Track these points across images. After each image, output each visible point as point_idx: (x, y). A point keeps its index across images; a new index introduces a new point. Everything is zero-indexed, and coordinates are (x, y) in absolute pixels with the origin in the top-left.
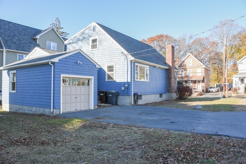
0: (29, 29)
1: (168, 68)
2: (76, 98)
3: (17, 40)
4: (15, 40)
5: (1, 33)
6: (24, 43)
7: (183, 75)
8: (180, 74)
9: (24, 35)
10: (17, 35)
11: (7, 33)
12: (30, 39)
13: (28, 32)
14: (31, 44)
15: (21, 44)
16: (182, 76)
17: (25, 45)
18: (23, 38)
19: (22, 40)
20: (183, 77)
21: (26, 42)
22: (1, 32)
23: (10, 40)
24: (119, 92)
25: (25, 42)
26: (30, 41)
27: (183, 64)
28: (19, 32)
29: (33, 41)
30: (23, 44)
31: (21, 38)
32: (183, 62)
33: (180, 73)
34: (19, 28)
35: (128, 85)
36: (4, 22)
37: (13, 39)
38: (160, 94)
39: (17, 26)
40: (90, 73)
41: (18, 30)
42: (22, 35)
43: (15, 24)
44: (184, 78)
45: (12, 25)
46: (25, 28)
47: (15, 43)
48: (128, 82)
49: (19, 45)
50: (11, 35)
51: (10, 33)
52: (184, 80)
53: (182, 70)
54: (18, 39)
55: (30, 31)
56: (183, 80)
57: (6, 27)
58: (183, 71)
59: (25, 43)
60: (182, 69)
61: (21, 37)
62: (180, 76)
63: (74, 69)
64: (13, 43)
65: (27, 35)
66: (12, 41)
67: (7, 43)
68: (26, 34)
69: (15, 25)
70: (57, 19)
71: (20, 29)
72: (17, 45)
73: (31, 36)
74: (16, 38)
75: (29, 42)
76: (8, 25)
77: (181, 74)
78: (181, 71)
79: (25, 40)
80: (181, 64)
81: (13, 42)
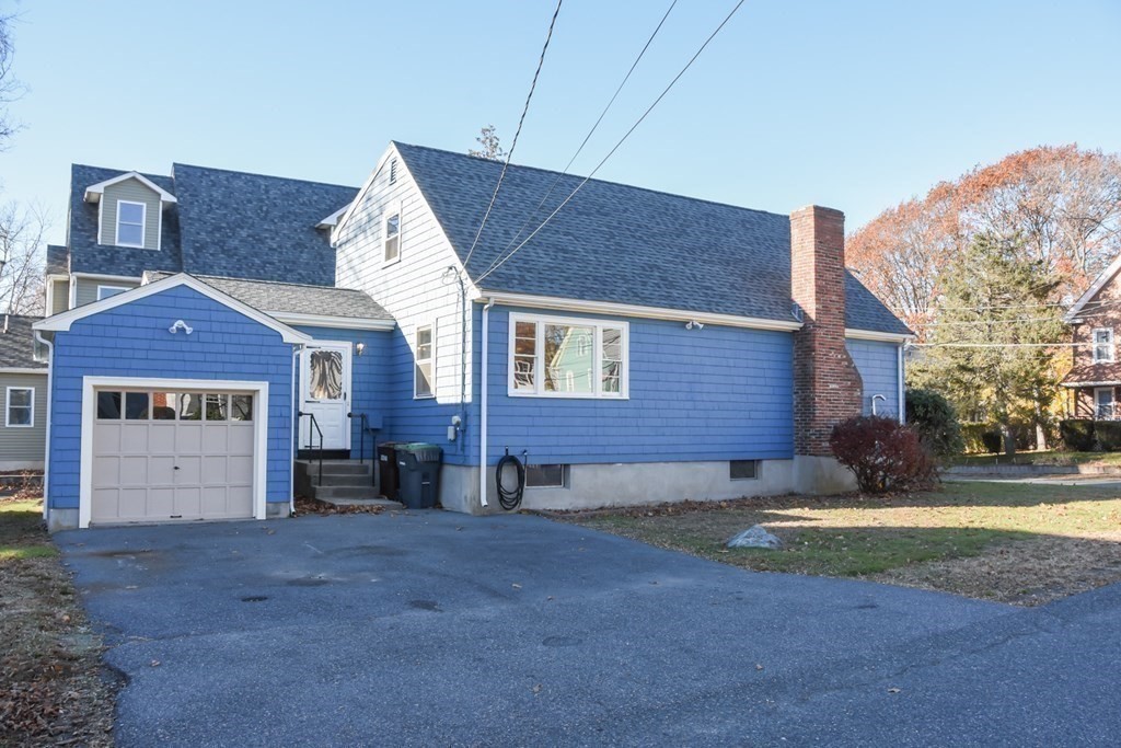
0: (308, 192)
1: (801, 325)
2: (176, 468)
3: (246, 241)
4: (236, 242)
5: (190, 218)
6: (271, 249)
7: (1108, 357)
8: (1090, 354)
9: (282, 218)
10: (250, 221)
11: (213, 219)
12: (303, 231)
13: (304, 204)
14: (301, 252)
15: (256, 253)
16: (1103, 361)
17: (275, 258)
18: (271, 230)
19: (266, 238)
20: (1105, 368)
21: (280, 247)
22: (191, 216)
23: (216, 244)
24: (442, 447)
25: (275, 246)
26: (300, 239)
27: (1105, 296)
28: (265, 209)
29: (312, 240)
30: (267, 254)
31: (266, 230)
32: (1109, 283)
33: (1093, 346)
34: (267, 192)
35: (465, 417)
36: (212, 178)
37: (230, 237)
38: (732, 462)
39: (260, 187)
40: (245, 368)
41: (261, 200)
42: (272, 221)
43: (255, 179)
44: (1111, 376)
45: (241, 184)
46: (293, 189)
47: (230, 253)
48: (463, 405)
49: (245, 258)
50: (224, 225)
51: (225, 215)
52: (1109, 383)
53: (1103, 330)
54: (248, 236)
55: (315, 198)
56: (1099, 383)
57: (215, 194)
58: (1107, 333)
59: (275, 250)
60: (1098, 324)
61: (265, 227)
62: (1088, 364)
63: (152, 355)
64: (222, 256)
65: (293, 217)
66: (222, 247)
67: (198, 257)
68: (289, 212)
69: (253, 182)
70: (484, 131)
71: (268, 198)
72: (239, 260)
73: (311, 217)
74: (244, 233)
75: (293, 246)
76: (226, 188)
77: (1094, 350)
78: (1094, 336)
79: (278, 239)
80: (1096, 297)
81: (223, 252)
